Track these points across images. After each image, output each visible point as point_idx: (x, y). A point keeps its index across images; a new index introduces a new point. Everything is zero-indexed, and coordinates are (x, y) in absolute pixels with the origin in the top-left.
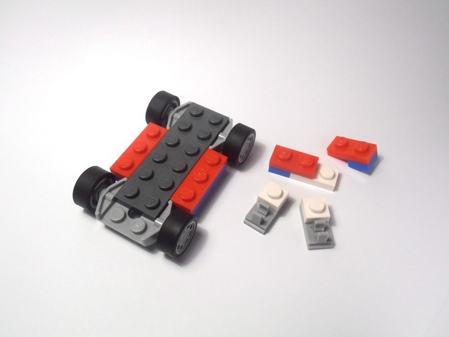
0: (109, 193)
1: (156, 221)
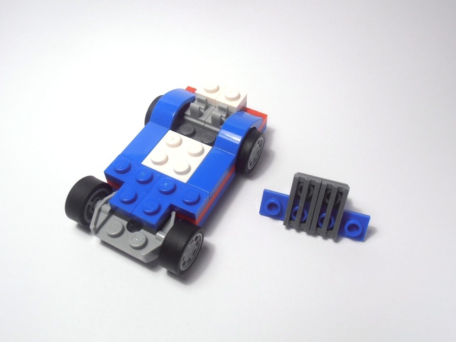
0: (105, 205)
1: (157, 234)
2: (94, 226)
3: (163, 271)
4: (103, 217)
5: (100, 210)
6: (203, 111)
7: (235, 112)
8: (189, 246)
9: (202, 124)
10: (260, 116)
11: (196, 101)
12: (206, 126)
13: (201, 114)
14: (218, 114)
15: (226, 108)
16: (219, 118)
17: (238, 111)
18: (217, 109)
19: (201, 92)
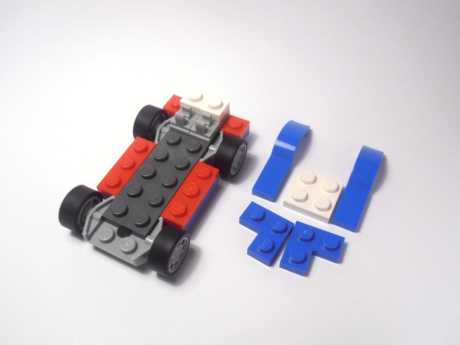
0: (97, 213)
1: (146, 239)
2: (86, 233)
3: (153, 274)
4: (94, 223)
5: (91, 218)
6: (187, 119)
8: (176, 248)
9: (188, 132)
11: (181, 110)
12: (191, 133)
13: (186, 123)
14: (202, 123)
15: (209, 116)
16: (203, 126)
18: (201, 117)
19: (185, 101)
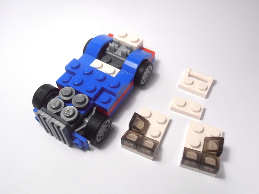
6: (116, 48)
7: (135, 49)
9: (116, 56)
10: (151, 53)
11: (113, 42)
12: (118, 57)
13: (115, 50)
14: (125, 50)
15: (130, 47)
16: (126, 53)
17: (137, 49)
18: (125, 47)
19: (116, 37)
